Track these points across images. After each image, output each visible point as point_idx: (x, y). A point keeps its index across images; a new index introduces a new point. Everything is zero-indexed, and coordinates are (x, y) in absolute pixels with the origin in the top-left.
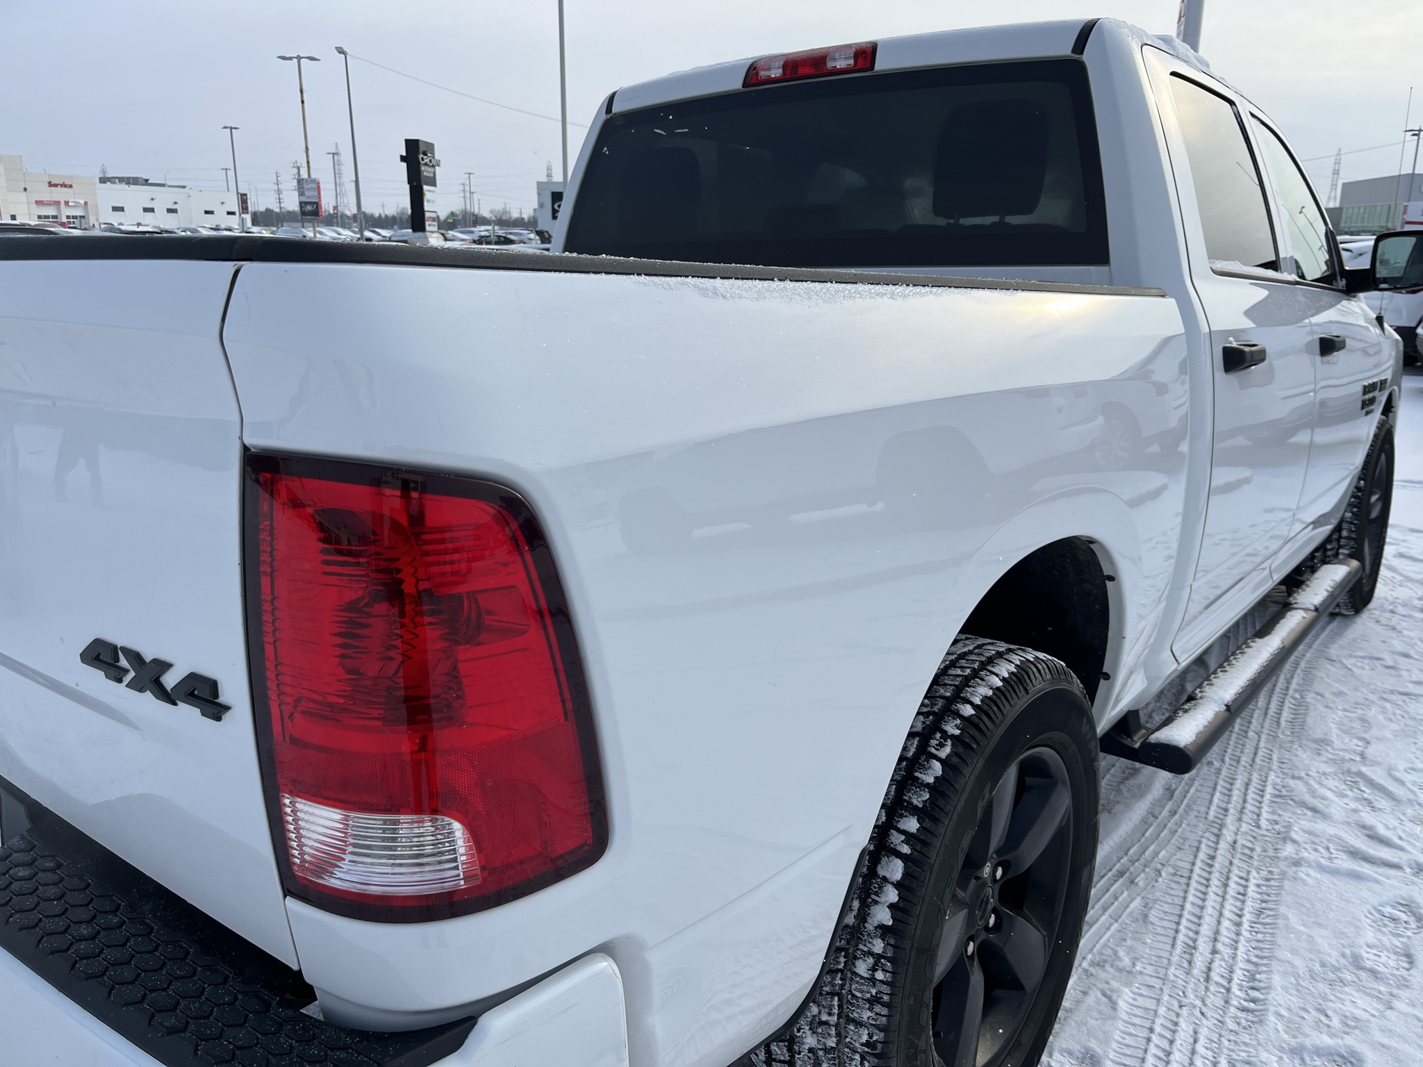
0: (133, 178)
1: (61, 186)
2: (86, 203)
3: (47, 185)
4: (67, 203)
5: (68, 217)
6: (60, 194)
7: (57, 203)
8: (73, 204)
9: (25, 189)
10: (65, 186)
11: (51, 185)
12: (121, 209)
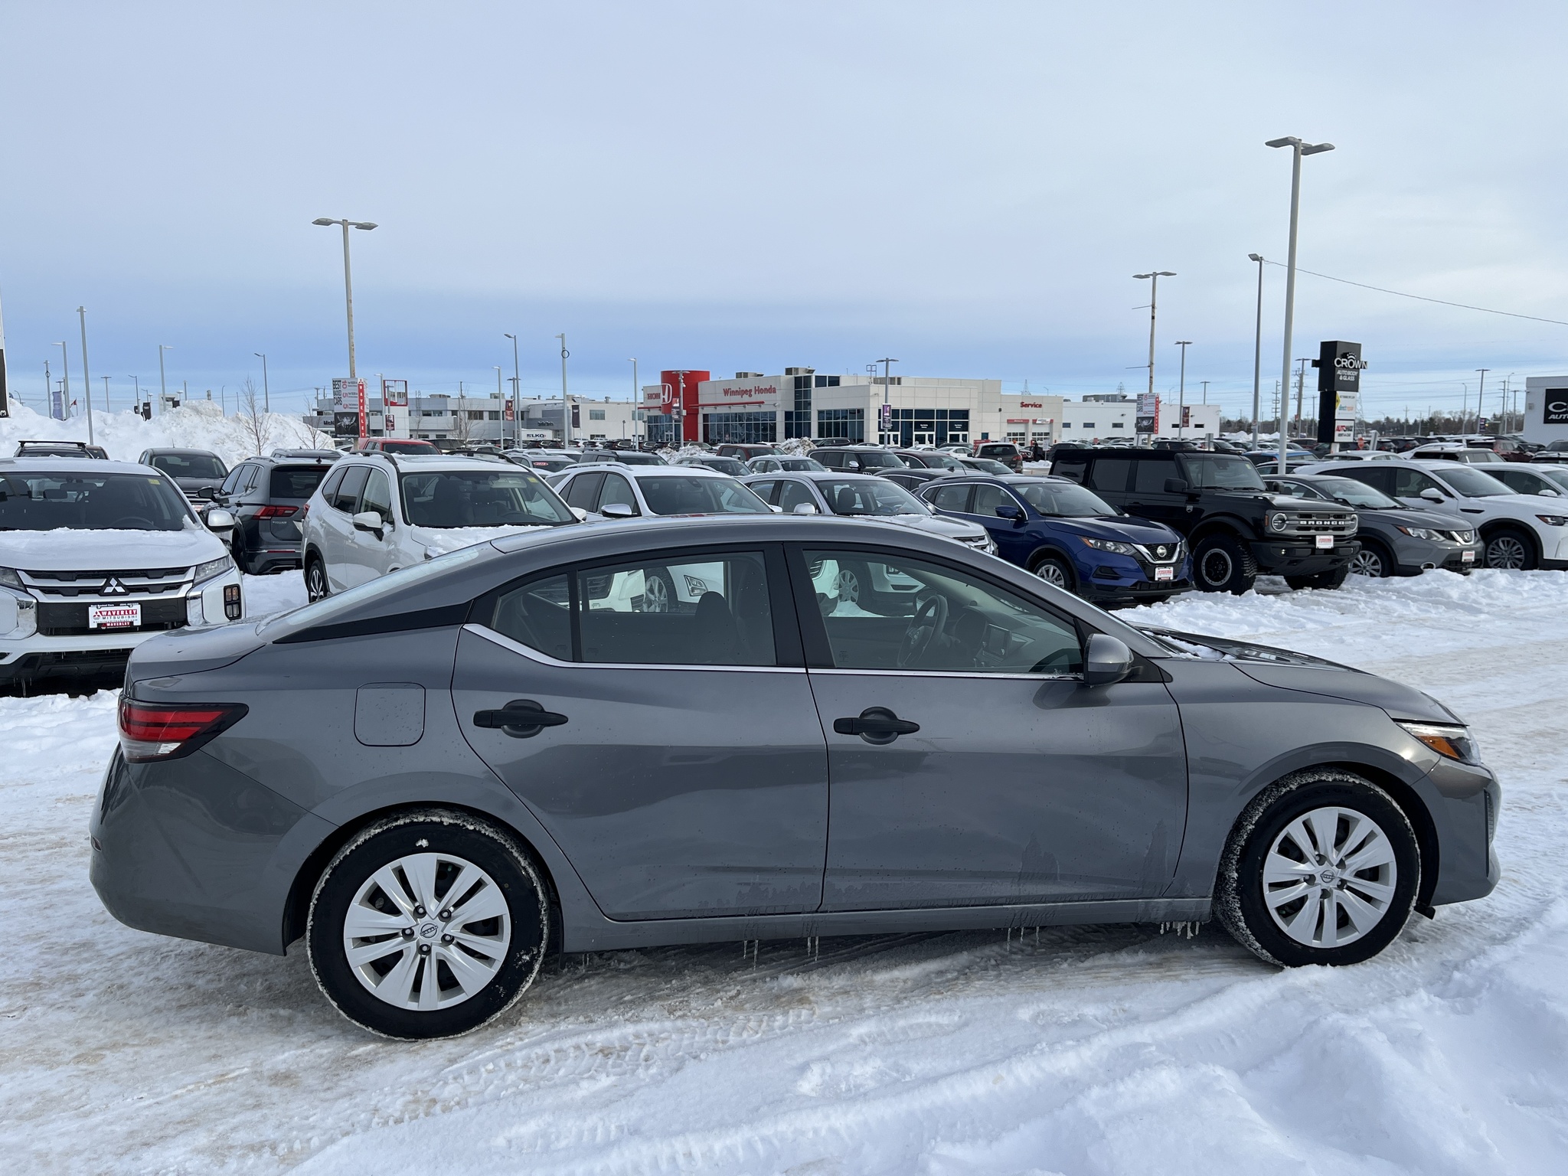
0: (1112, 395)
1: (1032, 406)
2: (1052, 421)
3: (1020, 405)
4: (1034, 422)
5: (1034, 434)
6: (1030, 414)
7: (1026, 422)
8: (1040, 422)
9: (1000, 410)
10: (1036, 406)
11: (1023, 405)
12: (1092, 425)
